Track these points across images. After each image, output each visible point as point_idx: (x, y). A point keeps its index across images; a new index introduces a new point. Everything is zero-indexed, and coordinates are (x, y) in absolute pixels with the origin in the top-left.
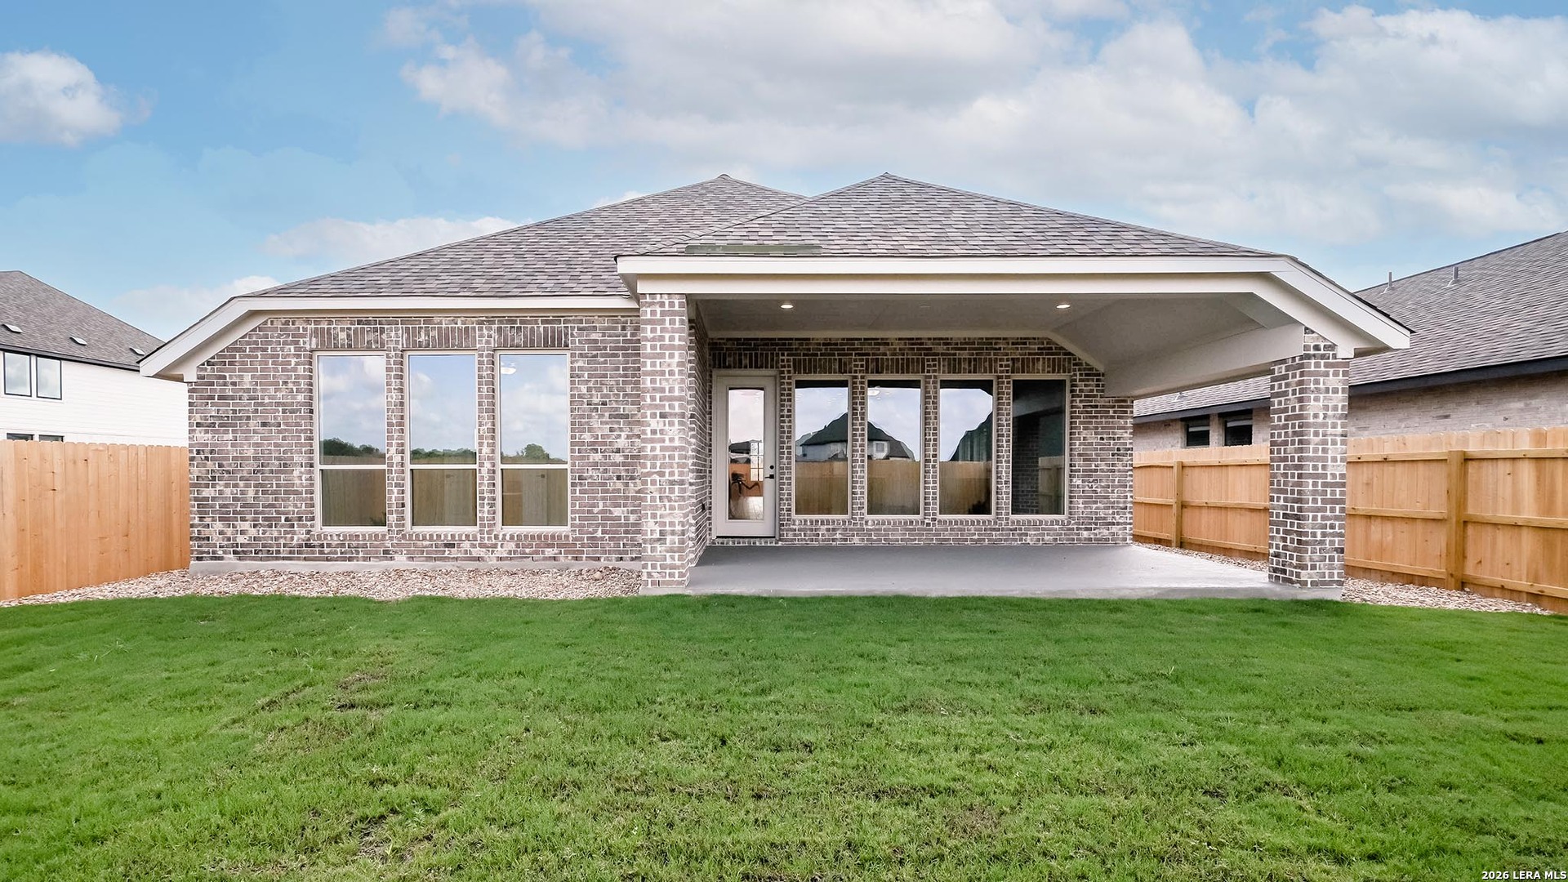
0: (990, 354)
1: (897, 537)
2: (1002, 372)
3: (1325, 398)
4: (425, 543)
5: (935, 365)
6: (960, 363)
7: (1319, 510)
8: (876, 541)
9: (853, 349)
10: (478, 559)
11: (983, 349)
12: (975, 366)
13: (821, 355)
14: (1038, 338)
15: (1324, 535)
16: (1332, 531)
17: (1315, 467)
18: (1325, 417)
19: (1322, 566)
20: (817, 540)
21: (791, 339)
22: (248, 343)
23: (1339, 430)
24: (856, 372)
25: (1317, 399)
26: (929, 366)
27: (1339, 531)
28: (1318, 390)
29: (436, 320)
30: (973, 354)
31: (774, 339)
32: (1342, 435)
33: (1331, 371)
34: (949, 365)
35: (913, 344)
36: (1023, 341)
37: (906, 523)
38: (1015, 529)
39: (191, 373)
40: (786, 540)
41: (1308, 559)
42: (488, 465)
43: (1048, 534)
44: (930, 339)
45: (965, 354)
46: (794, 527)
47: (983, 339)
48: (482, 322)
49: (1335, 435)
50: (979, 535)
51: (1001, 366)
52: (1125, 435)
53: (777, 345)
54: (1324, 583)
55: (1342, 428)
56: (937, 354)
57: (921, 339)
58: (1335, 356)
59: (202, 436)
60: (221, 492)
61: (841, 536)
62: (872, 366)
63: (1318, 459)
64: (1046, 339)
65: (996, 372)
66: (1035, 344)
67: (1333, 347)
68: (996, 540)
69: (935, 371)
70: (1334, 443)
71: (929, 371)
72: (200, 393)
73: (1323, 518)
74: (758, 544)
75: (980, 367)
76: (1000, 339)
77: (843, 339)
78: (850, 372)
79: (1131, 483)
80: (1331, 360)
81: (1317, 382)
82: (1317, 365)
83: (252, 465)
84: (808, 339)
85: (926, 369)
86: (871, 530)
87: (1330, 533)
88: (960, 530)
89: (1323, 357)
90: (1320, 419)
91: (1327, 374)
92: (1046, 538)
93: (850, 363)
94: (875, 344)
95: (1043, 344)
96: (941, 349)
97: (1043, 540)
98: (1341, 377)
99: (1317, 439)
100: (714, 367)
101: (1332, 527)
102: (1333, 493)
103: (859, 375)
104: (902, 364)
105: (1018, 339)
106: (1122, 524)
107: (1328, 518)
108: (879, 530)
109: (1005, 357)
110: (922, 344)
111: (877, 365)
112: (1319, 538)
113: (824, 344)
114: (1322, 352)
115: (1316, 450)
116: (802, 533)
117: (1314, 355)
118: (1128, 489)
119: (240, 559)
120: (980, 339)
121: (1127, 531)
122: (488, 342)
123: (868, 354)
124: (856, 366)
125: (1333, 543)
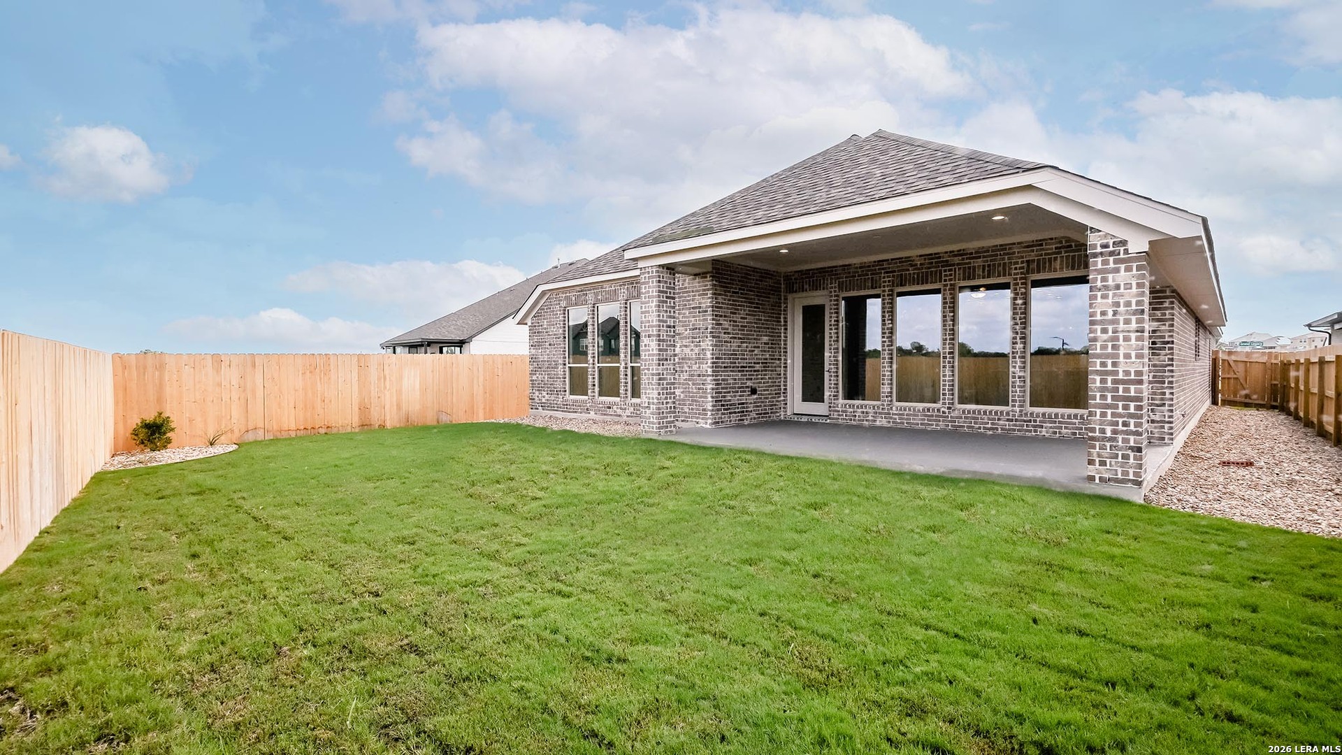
0: (1003, 259)
1: (917, 421)
2: (1017, 274)
3: (1115, 295)
4: (601, 406)
5: (951, 275)
6: (974, 270)
7: (1108, 406)
8: (900, 423)
9: (883, 269)
10: (620, 416)
11: (997, 255)
12: (989, 271)
13: (859, 276)
14: (1055, 238)
15: (1115, 432)
16: (1125, 429)
17: (1103, 364)
18: (1115, 313)
19: (1113, 463)
20: (854, 420)
21: (836, 267)
22: (546, 306)
23: (1134, 325)
24: (884, 286)
25: (1104, 297)
26: (946, 276)
27: (1134, 429)
28: (1106, 288)
29: (605, 286)
30: (987, 261)
31: (825, 268)
32: (1137, 331)
33: (1123, 266)
34: (964, 273)
35: (932, 259)
36: (1039, 243)
37: (924, 410)
38: (1030, 421)
39: (529, 321)
40: (833, 419)
41: (1095, 454)
42: (623, 364)
43: (1066, 428)
44: (946, 253)
45: (979, 262)
46: (838, 409)
47: (997, 246)
48: (621, 286)
49: (1129, 331)
50: (992, 424)
51: (1016, 269)
52: (1163, 328)
53: (828, 272)
54: (1117, 481)
55: (1136, 324)
56: (954, 265)
57: (938, 253)
58: (1126, 252)
59: (533, 351)
60: (538, 377)
61: (872, 418)
62: (897, 281)
63: (1108, 356)
64: (1063, 237)
65: (1010, 275)
66: (1052, 244)
67: (1124, 243)
68: (1009, 430)
69: (950, 280)
70: (1127, 339)
71: (945, 281)
72: (533, 331)
73: (1113, 415)
74: (813, 420)
75: (994, 272)
76: (1014, 244)
77: (875, 262)
78: (880, 287)
79: (1170, 379)
80: (1122, 256)
81: (1104, 280)
82: (1105, 263)
83: (546, 364)
84: (850, 265)
85: (943, 278)
86: (896, 414)
87: (1122, 431)
88: (974, 418)
89: (1112, 254)
90: (1110, 316)
91: (1117, 271)
92: (1064, 431)
93: (880, 279)
94: (900, 262)
95: (1061, 242)
96: (957, 260)
97: (1060, 433)
98: (1134, 271)
99: (1105, 336)
100: (786, 292)
101: (1125, 424)
102: (1126, 390)
103: (887, 289)
104: (922, 277)
105: (1033, 241)
106: (1158, 422)
107: (1120, 416)
108: (903, 414)
109: (1020, 260)
110: (940, 257)
111: (901, 280)
112: (1109, 434)
113: (861, 268)
114: (1111, 249)
115: (1104, 347)
116: (844, 414)
117: (1101, 254)
118: (1166, 385)
119: (543, 409)
120: (994, 246)
121: (1166, 431)
122: (623, 296)
123: (895, 271)
124: (885, 282)
125: (1126, 441)
